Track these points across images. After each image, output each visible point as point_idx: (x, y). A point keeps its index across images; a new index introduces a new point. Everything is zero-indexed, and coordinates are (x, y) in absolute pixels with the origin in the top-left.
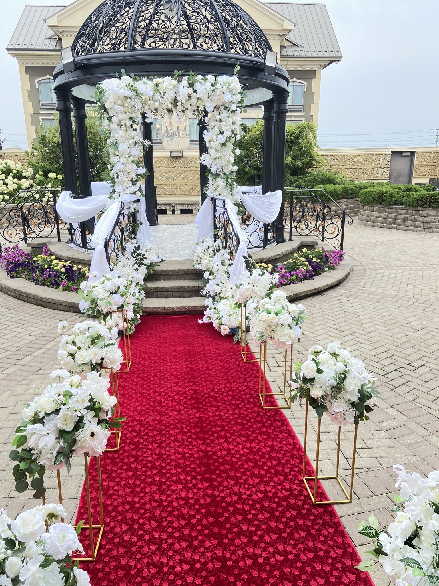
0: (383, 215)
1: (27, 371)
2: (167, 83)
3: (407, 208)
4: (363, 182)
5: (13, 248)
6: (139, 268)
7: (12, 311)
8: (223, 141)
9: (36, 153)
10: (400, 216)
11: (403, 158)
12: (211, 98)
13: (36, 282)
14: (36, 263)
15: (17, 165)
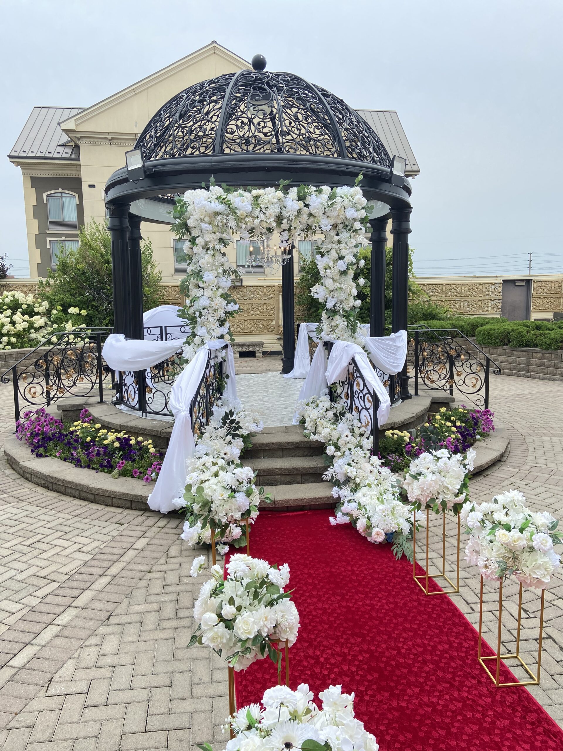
0: (511, 359)
1: (91, 619)
2: (270, 196)
3: (544, 351)
4: (472, 317)
5: (37, 412)
6: (233, 441)
7: (45, 510)
8: (344, 268)
9: (52, 282)
10: (534, 361)
11: (516, 288)
12: (328, 214)
13: (78, 463)
14: (75, 434)
15: (28, 298)
